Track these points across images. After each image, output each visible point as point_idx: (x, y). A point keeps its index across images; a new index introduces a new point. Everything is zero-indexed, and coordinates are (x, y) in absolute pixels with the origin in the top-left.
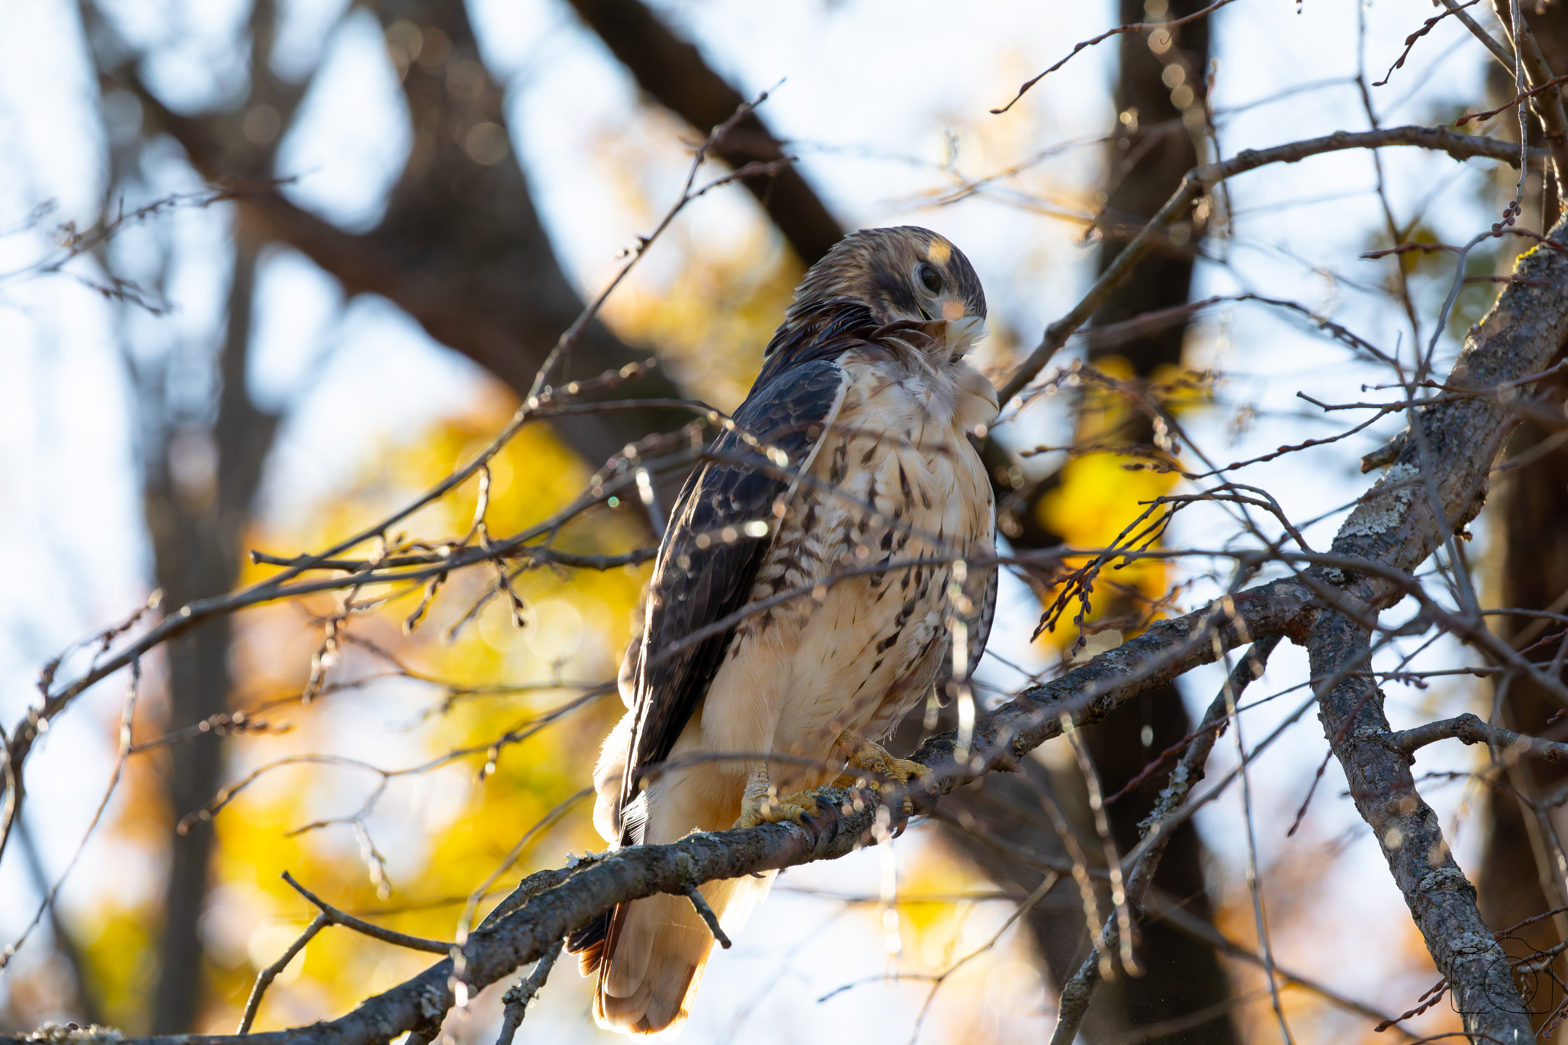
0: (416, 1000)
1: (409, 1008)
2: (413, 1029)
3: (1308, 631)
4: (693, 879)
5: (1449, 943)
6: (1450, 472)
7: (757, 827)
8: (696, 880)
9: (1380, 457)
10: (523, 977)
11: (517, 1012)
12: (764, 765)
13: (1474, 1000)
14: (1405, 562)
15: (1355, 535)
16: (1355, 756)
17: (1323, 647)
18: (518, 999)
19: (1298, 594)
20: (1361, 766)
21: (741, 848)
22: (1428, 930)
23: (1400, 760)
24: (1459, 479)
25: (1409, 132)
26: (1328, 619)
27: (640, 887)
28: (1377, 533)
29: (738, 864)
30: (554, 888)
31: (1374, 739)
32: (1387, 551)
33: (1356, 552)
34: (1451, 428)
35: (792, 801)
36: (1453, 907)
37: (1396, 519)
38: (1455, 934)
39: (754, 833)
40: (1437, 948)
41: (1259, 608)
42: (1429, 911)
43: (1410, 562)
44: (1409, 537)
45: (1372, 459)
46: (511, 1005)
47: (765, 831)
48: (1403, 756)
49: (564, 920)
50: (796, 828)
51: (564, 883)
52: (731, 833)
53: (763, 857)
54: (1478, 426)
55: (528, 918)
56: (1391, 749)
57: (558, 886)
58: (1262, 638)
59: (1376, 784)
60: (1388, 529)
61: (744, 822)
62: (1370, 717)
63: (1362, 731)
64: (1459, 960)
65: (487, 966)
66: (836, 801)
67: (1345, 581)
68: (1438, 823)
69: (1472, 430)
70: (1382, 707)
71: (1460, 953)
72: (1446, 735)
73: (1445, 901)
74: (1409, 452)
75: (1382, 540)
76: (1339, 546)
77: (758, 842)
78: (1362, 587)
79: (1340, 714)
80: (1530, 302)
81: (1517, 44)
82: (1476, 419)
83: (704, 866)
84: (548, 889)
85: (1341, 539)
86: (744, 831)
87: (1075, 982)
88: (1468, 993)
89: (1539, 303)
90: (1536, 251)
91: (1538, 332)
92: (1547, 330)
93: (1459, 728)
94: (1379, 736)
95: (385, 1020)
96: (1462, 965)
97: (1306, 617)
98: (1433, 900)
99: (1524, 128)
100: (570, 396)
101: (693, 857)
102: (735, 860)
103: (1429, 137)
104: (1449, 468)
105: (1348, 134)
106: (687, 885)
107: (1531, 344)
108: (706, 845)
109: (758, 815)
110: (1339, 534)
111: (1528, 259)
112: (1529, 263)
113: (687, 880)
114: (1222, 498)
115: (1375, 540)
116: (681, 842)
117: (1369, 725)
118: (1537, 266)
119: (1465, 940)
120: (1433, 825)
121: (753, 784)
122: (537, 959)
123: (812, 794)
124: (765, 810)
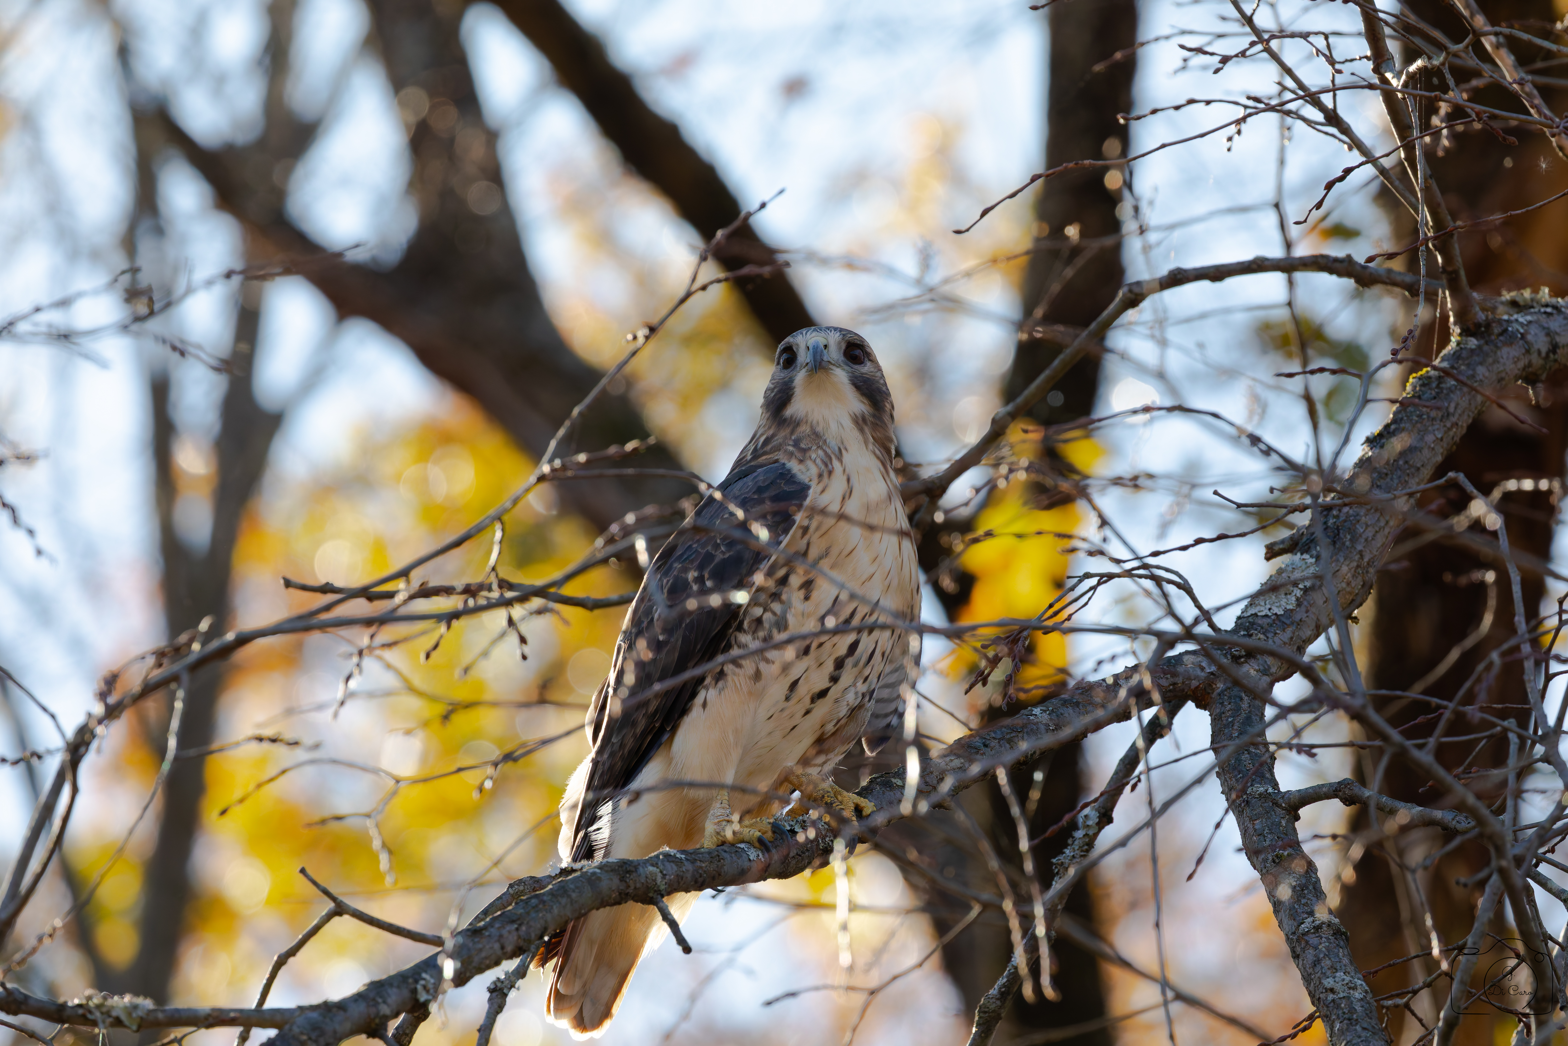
0: (413, 986)
1: (406, 993)
2: (408, 1012)
3: (1211, 698)
4: (660, 891)
5: (1323, 981)
6: (1342, 564)
7: (719, 848)
8: (663, 892)
9: (1281, 546)
10: (506, 969)
11: (499, 1001)
12: (726, 794)
13: (1343, 1033)
14: (1299, 641)
15: (1256, 615)
16: (1247, 811)
17: (1224, 713)
18: (501, 989)
19: (1204, 664)
20: (1252, 820)
21: (703, 865)
22: (1305, 968)
23: (1287, 817)
24: (1350, 569)
25: (1320, 260)
26: (1229, 688)
27: (614, 896)
28: (1276, 614)
29: (700, 880)
30: (538, 892)
31: (1265, 796)
32: (1284, 630)
33: (1256, 630)
34: (1346, 524)
35: (751, 826)
36: (1327, 948)
37: (1293, 602)
38: (1329, 973)
39: (716, 853)
40: (1312, 984)
41: (1169, 676)
42: (1306, 952)
43: (1304, 641)
44: (1304, 619)
45: (1274, 548)
46: (494, 994)
47: (725, 851)
48: (1290, 813)
49: (546, 922)
50: (753, 850)
51: (547, 889)
52: (696, 852)
53: (722, 874)
54: (1369, 523)
55: (514, 918)
56: (1279, 806)
57: (542, 891)
58: (1170, 702)
59: (1264, 836)
60: (1286, 611)
61: (708, 842)
62: (1263, 776)
63: (1254, 789)
64: (1331, 997)
65: (476, 959)
66: (789, 828)
67: (1245, 655)
68: (1318, 874)
69: (1364, 527)
70: (1273, 768)
71: (1332, 990)
72: (1328, 797)
73: (1321, 943)
74: (1307, 544)
75: (1280, 621)
76: (1241, 624)
77: (719, 861)
78: (1260, 661)
79: (1236, 773)
80: (1420, 416)
81: (1421, 190)
82: (1367, 517)
83: (670, 880)
84: (533, 894)
85: (1244, 617)
86: (707, 850)
87: (991, 996)
88: (1337, 1026)
89: (1429, 417)
90: (1427, 372)
91: (1426, 442)
92: (1434, 442)
93: (1340, 791)
94: (1270, 794)
95: (385, 1002)
96: (1333, 1001)
97: (1210, 685)
98: (1311, 942)
99: (1424, 265)
100: (579, 463)
101: (661, 872)
102: (698, 876)
103: (1337, 265)
104: (1342, 560)
105: (1266, 259)
106: (655, 896)
107: (1419, 453)
108: (673, 862)
109: (719, 837)
110: (1242, 613)
111: (1420, 378)
112: (1421, 382)
113: (655, 891)
114: (1140, 576)
115: (1274, 620)
116: (651, 858)
117: (1261, 784)
118: (1427, 384)
119: (1337, 979)
120: (1314, 876)
121: (717, 810)
122: (519, 956)
123: (768, 821)
124: (729, 834)
